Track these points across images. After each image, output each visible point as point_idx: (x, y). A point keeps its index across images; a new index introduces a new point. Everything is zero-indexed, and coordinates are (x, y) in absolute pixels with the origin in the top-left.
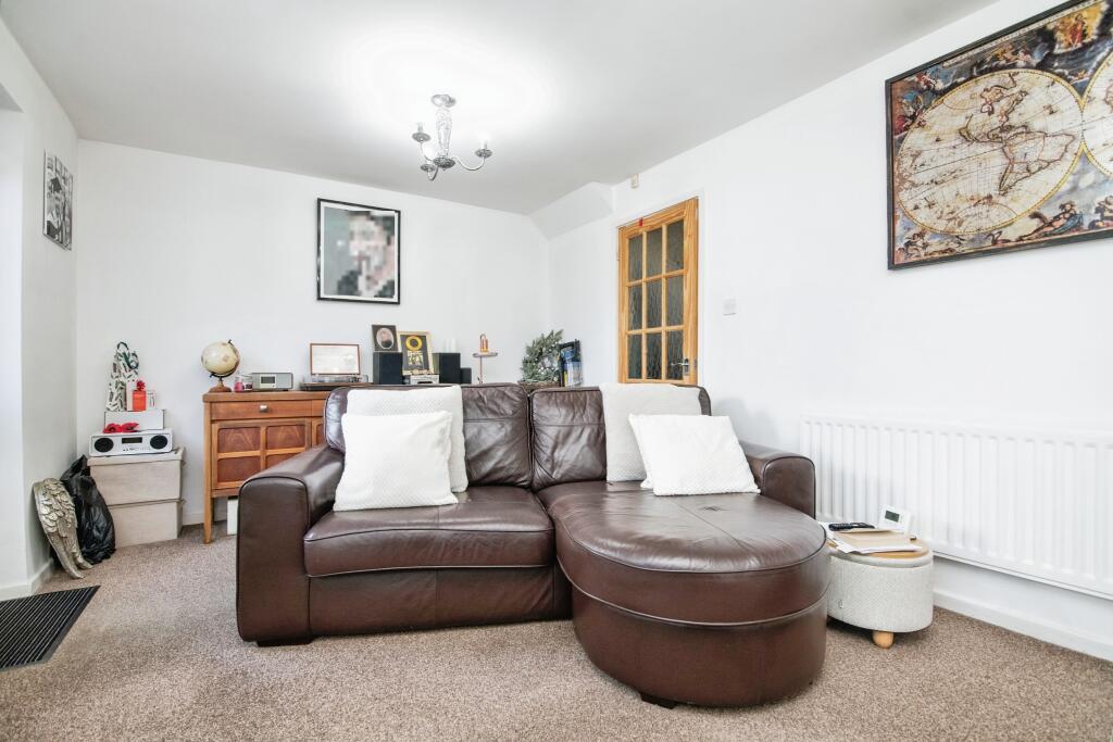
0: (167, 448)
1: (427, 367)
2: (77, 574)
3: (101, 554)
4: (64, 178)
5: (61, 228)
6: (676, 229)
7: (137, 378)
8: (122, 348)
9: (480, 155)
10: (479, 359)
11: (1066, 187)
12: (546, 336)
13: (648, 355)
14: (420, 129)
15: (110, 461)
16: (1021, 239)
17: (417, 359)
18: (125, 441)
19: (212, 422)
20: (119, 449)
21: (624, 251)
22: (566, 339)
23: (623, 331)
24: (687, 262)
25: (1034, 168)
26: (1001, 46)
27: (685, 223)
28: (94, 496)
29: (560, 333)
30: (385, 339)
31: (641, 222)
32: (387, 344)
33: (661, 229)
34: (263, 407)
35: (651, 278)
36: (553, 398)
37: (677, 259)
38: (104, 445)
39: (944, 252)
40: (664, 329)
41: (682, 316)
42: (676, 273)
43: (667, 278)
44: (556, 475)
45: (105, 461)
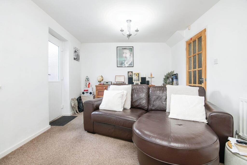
0: (92, 94)
1: (139, 80)
2: (76, 114)
3: (81, 111)
4: (77, 50)
5: (77, 58)
6: (200, 39)
7: (89, 82)
8: (87, 77)
9: (136, 31)
10: (151, 79)
12: (170, 72)
13: (193, 77)
14: (122, 29)
15: (84, 96)
17: (137, 79)
18: (86, 93)
19: (97, 90)
20: (85, 94)
21: (187, 48)
22: (175, 73)
23: (187, 70)
24: (203, 49)
27: (202, 37)
28: (81, 102)
29: (173, 71)
30: (130, 74)
31: (191, 39)
32: (131, 75)
33: (196, 40)
34: (104, 88)
35: (194, 55)
36: (155, 88)
37: (200, 48)
38: (83, 93)
40: (197, 69)
41: (202, 65)
42: (200, 52)
43: (198, 54)
44: (153, 108)
45: (83, 96)
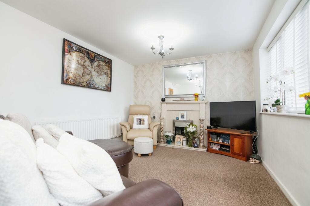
11: (90, 79)
16: (84, 85)
25: (87, 74)
26: (83, 50)
39: (74, 84)
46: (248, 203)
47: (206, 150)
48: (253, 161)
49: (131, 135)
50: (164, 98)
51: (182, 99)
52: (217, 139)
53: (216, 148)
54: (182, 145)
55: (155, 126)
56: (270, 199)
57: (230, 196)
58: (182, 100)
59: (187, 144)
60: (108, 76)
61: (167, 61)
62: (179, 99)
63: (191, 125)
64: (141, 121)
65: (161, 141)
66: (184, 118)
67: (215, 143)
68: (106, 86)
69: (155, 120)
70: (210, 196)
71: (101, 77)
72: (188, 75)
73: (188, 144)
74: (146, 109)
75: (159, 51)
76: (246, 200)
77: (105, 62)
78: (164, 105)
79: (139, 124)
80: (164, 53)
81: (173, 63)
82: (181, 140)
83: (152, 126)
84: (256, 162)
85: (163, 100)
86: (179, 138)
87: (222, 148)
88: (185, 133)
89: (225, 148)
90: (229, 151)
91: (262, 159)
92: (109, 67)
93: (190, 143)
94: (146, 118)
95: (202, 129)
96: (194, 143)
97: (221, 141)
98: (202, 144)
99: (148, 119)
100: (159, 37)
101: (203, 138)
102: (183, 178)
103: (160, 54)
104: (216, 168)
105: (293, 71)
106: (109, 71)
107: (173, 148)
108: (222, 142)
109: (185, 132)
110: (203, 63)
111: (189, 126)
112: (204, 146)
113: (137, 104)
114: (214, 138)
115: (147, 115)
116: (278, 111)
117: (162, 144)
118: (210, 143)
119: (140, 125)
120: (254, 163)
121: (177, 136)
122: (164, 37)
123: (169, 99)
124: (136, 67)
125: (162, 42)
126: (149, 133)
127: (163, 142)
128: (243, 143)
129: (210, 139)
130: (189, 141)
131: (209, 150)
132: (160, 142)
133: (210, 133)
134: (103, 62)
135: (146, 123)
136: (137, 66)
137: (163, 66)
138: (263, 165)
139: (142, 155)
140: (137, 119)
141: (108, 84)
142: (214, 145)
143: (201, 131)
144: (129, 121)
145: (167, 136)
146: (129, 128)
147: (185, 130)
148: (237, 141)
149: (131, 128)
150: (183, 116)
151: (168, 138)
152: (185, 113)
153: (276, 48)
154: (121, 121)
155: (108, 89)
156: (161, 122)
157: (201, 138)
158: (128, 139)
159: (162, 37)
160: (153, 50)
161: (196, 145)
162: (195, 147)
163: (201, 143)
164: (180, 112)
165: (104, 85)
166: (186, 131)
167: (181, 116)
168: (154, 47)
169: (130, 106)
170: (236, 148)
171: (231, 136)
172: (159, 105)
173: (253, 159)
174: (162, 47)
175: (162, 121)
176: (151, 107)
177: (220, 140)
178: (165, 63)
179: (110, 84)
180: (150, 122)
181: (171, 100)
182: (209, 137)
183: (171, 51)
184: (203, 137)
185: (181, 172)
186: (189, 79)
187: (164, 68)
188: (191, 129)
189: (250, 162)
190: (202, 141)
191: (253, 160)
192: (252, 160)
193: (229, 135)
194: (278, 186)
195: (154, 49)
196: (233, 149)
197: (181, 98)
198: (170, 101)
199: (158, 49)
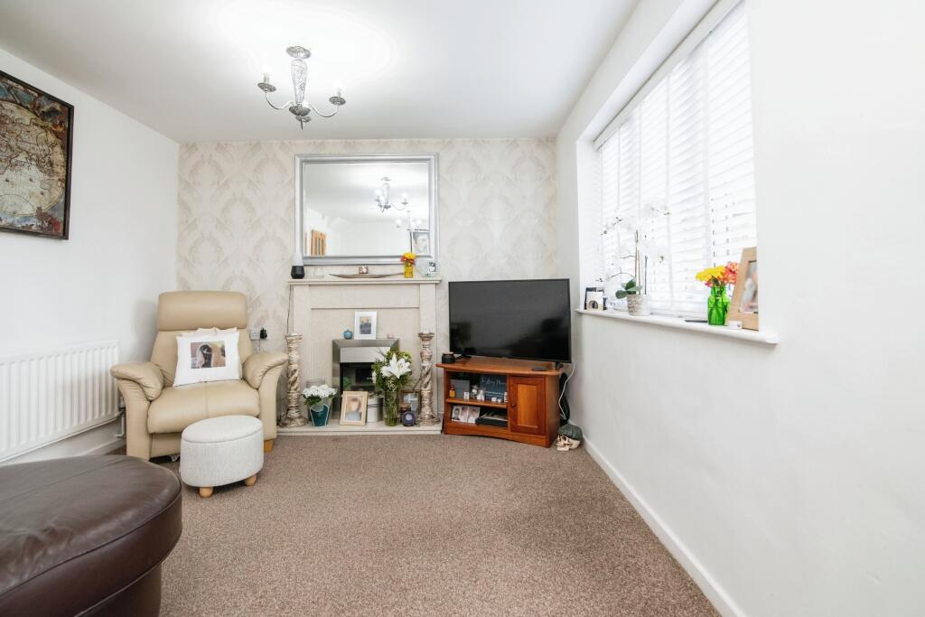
46: (584, 591)
47: (440, 428)
48: (565, 445)
49: (164, 415)
50: (302, 268)
51: (364, 270)
52: (470, 391)
53: (468, 418)
54: (366, 421)
55: (270, 368)
56: (630, 556)
57: (536, 578)
58: (362, 273)
59: (380, 417)
60: (51, 173)
61: (312, 141)
62: (355, 271)
63: (394, 356)
64: (208, 356)
65: (291, 419)
66: (369, 332)
67: (464, 406)
68: (41, 215)
69: (264, 344)
70: (480, 598)
71: (9, 174)
72: (378, 193)
73: (385, 416)
74: (232, 308)
75: (290, 103)
76: (577, 582)
77: (34, 109)
78: (301, 292)
79: (204, 366)
80: (309, 110)
81: (333, 148)
82: (360, 405)
83: (255, 371)
84: (573, 447)
85: (298, 273)
86: (355, 400)
87: (485, 417)
88: (374, 382)
89: (492, 416)
90: (504, 425)
91: (584, 436)
92: (57, 135)
93: (389, 412)
94: (230, 341)
95: (426, 364)
96: (402, 411)
97: (481, 397)
98: (426, 411)
99: (240, 344)
100: (291, 51)
101: (431, 394)
102: (383, 551)
103: (293, 110)
104: (477, 489)
105: (666, 209)
106: (58, 149)
107: (336, 439)
108: (483, 399)
109: (374, 379)
110: (429, 160)
111: (389, 358)
112: (432, 417)
113: (194, 289)
114: (464, 390)
115: (235, 329)
116: (631, 309)
117: (296, 429)
118: (450, 406)
119: (207, 370)
120: (567, 448)
121: (347, 395)
122: (308, 56)
123: (319, 271)
124: (189, 147)
125: (303, 71)
126: (247, 398)
127: (298, 420)
128: (541, 397)
129: (452, 394)
130: (387, 405)
131: (449, 427)
132: (287, 421)
133: (451, 376)
134: (25, 111)
135: (233, 359)
136: (194, 145)
137: (299, 156)
138: (589, 452)
139: (218, 490)
140: (193, 346)
141: (53, 208)
142: (463, 409)
143: (424, 372)
144: (158, 356)
145: (314, 399)
146: (159, 386)
147: (374, 374)
148: (524, 393)
149: (167, 384)
150: (366, 328)
151: (318, 404)
152: (373, 315)
153: (619, 145)
154: (116, 362)
155: (49, 228)
156: (290, 350)
157: (425, 393)
158: (151, 431)
159: (302, 55)
160: (269, 94)
161: (409, 418)
162: (405, 425)
163: (423, 410)
164: (358, 314)
165: (29, 209)
166: (379, 375)
167: (361, 327)
168: (271, 83)
169: (161, 297)
170: (523, 414)
171: (510, 382)
172: (283, 292)
173: (565, 439)
174: (303, 87)
175: (293, 346)
176: (251, 299)
177: (478, 393)
178: (306, 148)
179: (62, 206)
180: (247, 353)
181: (327, 273)
182: (448, 387)
183: (335, 108)
184: (431, 389)
185: (374, 528)
186: (381, 206)
187: (302, 162)
188: (396, 368)
189: (559, 449)
190: (426, 402)
191: (566, 442)
192: (563, 442)
193: (503, 377)
194: (635, 512)
195: (272, 89)
196: (515, 419)
197: (360, 269)
198: (323, 277)
199: (286, 93)
